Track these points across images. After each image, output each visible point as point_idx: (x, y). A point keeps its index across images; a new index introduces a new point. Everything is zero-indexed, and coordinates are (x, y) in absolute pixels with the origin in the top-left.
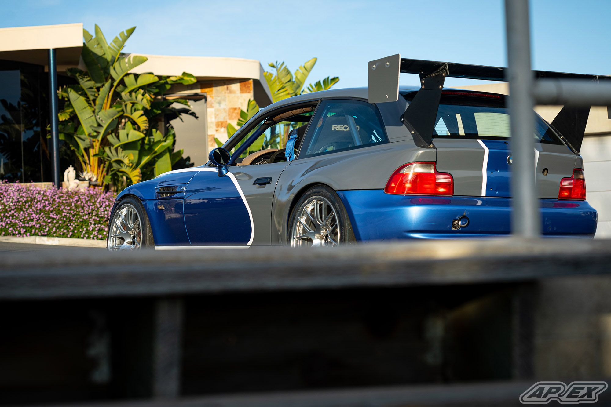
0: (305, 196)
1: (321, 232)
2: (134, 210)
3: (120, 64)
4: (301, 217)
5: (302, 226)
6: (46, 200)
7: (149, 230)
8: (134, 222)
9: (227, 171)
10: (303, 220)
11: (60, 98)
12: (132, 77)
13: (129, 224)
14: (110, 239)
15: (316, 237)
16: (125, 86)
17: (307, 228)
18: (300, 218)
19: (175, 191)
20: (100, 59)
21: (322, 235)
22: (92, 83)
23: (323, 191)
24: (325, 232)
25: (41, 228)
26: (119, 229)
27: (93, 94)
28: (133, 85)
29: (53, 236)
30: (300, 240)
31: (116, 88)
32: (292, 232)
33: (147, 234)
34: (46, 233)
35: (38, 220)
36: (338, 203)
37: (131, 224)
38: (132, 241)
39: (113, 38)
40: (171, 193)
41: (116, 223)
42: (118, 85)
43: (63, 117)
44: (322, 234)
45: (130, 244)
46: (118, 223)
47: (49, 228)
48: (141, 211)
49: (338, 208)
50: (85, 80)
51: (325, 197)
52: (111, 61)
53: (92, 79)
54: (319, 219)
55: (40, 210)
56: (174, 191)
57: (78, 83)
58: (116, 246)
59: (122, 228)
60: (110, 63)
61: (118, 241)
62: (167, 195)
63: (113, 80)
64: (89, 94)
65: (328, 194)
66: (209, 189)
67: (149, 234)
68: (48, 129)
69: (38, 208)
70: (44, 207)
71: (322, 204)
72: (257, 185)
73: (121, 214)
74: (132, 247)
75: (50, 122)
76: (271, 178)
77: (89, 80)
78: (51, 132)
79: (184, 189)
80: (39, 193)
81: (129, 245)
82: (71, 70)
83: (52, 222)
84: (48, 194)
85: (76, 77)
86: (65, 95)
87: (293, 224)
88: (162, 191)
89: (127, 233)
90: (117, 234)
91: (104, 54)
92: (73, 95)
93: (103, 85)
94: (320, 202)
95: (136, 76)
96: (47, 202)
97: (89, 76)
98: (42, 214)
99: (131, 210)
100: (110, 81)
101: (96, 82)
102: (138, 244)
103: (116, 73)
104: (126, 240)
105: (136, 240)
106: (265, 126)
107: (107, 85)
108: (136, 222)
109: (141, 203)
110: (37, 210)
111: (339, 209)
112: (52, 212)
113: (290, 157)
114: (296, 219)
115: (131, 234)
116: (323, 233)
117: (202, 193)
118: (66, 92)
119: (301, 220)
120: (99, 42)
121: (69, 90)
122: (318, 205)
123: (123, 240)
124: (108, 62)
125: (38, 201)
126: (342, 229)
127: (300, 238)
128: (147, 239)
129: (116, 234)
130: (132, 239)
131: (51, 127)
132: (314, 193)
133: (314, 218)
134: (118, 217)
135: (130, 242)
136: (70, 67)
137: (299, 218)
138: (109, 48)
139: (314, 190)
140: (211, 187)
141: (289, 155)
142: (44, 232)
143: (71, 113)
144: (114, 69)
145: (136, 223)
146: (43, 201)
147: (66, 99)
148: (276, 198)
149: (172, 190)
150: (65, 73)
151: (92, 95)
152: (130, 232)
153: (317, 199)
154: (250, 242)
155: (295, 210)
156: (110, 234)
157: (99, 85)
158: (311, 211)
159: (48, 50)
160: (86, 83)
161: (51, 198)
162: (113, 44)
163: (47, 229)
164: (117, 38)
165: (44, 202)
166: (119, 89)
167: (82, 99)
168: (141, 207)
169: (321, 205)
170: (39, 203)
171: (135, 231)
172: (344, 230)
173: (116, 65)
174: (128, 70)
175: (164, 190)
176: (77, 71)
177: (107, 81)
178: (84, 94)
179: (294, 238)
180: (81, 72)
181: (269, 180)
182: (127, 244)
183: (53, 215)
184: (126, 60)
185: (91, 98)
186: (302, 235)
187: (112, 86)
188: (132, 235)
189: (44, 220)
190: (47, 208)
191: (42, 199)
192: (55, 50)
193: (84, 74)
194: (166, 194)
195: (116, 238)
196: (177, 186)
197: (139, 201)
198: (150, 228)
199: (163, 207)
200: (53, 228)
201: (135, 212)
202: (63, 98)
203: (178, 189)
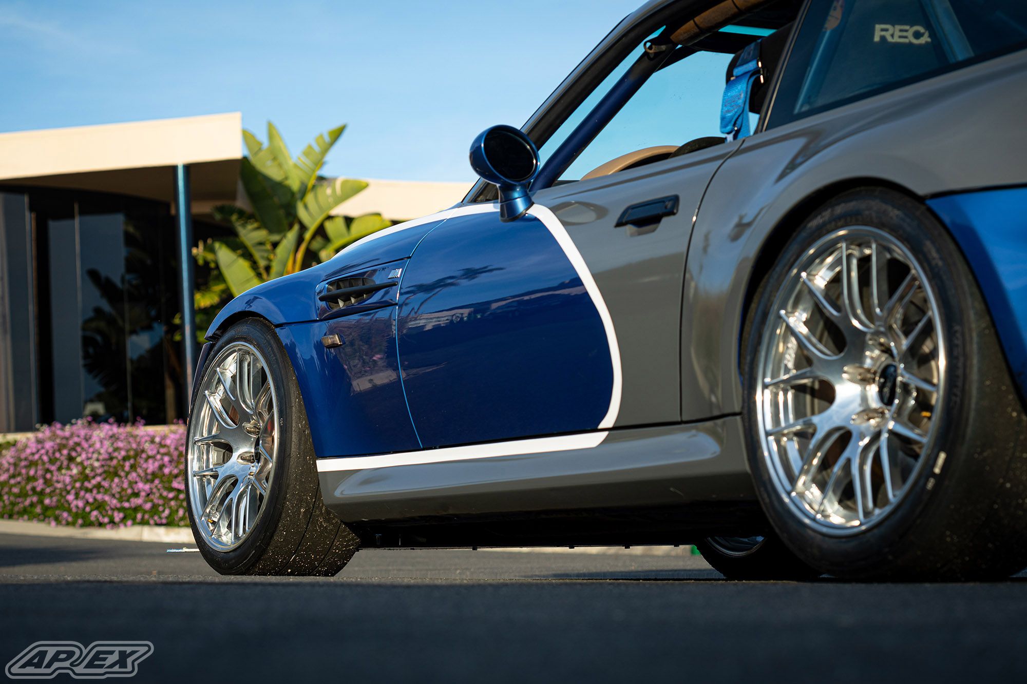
0: (804, 234)
1: (866, 357)
2: (256, 360)
3: (316, 197)
4: (789, 309)
5: (793, 343)
6: (166, 454)
7: (300, 411)
8: (255, 394)
9: (530, 204)
10: (798, 320)
11: (201, 262)
12: (340, 223)
13: (245, 402)
14: (193, 447)
15: (845, 376)
16: (327, 239)
17: (814, 346)
18: (787, 313)
19: (372, 284)
20: (280, 187)
21: (868, 370)
22: (262, 234)
23: (873, 205)
24: (879, 357)
25: (154, 510)
26: (217, 420)
27: (266, 255)
28: (342, 236)
29: (179, 526)
30: (785, 393)
31: (310, 242)
32: (757, 366)
33: (294, 425)
34: (164, 521)
35: (148, 495)
36: (933, 243)
37: (248, 402)
38: (253, 450)
39: (303, 147)
40: (358, 294)
41: (208, 402)
42: (313, 237)
43: (204, 300)
44: (868, 363)
45: (249, 461)
46: (216, 400)
47: (170, 508)
48: (277, 359)
49: (934, 259)
50: (250, 227)
51: (881, 225)
52: (300, 191)
53: (264, 225)
54: (859, 311)
55: (153, 474)
56: (368, 285)
57: (235, 234)
58: (211, 466)
59: (225, 415)
60: (298, 196)
61: (214, 456)
62: (347, 302)
63: (303, 228)
64: (257, 255)
65: (894, 214)
66: (471, 274)
67: (298, 423)
68: (177, 321)
69: (149, 471)
70: (161, 467)
71: (869, 257)
72: (629, 228)
73: (222, 373)
74: (255, 468)
75: (178, 308)
76: (675, 199)
77: (258, 228)
78: (181, 328)
79: (399, 276)
80: (152, 442)
81: (245, 463)
82: (221, 209)
83: (176, 498)
84: (168, 442)
85: (230, 222)
86: (210, 257)
87: (760, 337)
88: (334, 290)
89: (241, 428)
90: (214, 433)
91: (286, 178)
92: (224, 255)
93: (285, 236)
94: (862, 252)
95: (349, 221)
96: (166, 459)
97: (256, 221)
98: (157, 482)
99: (249, 360)
100: (296, 227)
101: (271, 231)
102: (268, 457)
103: (310, 214)
104: (238, 449)
105: (263, 447)
106: (646, 63)
107: (292, 235)
108: (262, 393)
109: (275, 336)
110: (146, 474)
111: (940, 263)
112: (176, 476)
113: (738, 132)
114: (771, 318)
115: (249, 432)
116: (872, 358)
117: (452, 288)
118: (212, 250)
119: (792, 321)
120: (276, 156)
121: (217, 245)
122: (854, 262)
123: (228, 449)
124: (293, 194)
125: (149, 457)
126: (956, 332)
127: (788, 385)
128: (294, 439)
129: (210, 431)
130: (253, 446)
131: (182, 318)
132: (840, 217)
133: (838, 308)
134: (215, 383)
135: (249, 455)
136: (219, 203)
137: (783, 312)
138: (296, 166)
139: (839, 209)
140: (477, 266)
141: (734, 125)
142: (160, 518)
143: (223, 291)
144: (306, 207)
145: (261, 396)
146: (159, 457)
147: (212, 265)
148: (693, 284)
149: (364, 284)
150: (210, 216)
151: (263, 258)
152: (248, 426)
153: (850, 240)
154: (609, 421)
155: (769, 289)
156: (191, 435)
157: (275, 238)
158: (825, 285)
159: (174, 169)
160: (251, 234)
161: (176, 449)
162: (304, 159)
163: (167, 512)
164: (310, 147)
165: (162, 459)
166: (315, 245)
167: (244, 264)
168: (274, 346)
169: (864, 262)
170: (150, 461)
171: (261, 422)
172: (963, 335)
173: (309, 198)
174: (331, 208)
175: (339, 287)
176: (232, 211)
177: (291, 227)
178: (247, 255)
179: (765, 386)
180: (241, 214)
181: (669, 204)
182: (240, 461)
183: (179, 483)
184: (329, 191)
185: (262, 263)
186: (794, 372)
187: (300, 240)
188: (254, 433)
189: (161, 495)
190: (166, 471)
191: (158, 452)
192: (188, 168)
193: (246, 217)
194: (346, 299)
195: (208, 445)
196: (375, 271)
197: (269, 328)
198: (303, 407)
199: (337, 339)
200: (177, 511)
201: (259, 366)
202: (207, 263)
203: (378, 280)
